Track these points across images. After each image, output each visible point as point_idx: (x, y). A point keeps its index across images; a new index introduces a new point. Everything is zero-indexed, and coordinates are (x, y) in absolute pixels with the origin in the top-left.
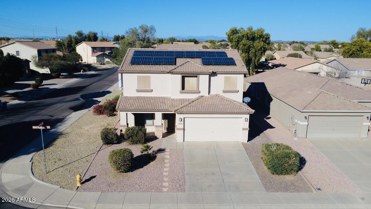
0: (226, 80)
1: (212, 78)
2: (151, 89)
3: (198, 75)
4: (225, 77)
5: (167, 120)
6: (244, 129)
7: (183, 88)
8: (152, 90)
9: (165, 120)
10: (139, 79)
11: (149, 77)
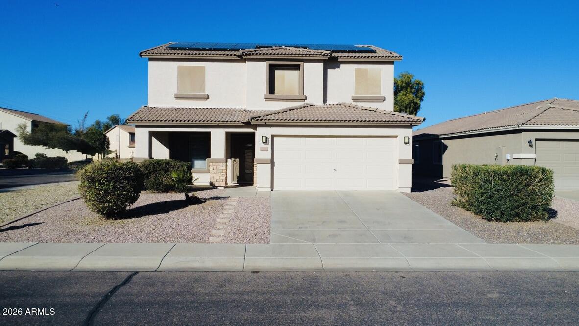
0: (359, 75)
1: (329, 71)
2: (206, 93)
3: (301, 63)
4: (356, 70)
5: (237, 160)
6: (402, 162)
7: (272, 90)
8: (208, 96)
9: (233, 159)
10: (181, 72)
11: (203, 68)
